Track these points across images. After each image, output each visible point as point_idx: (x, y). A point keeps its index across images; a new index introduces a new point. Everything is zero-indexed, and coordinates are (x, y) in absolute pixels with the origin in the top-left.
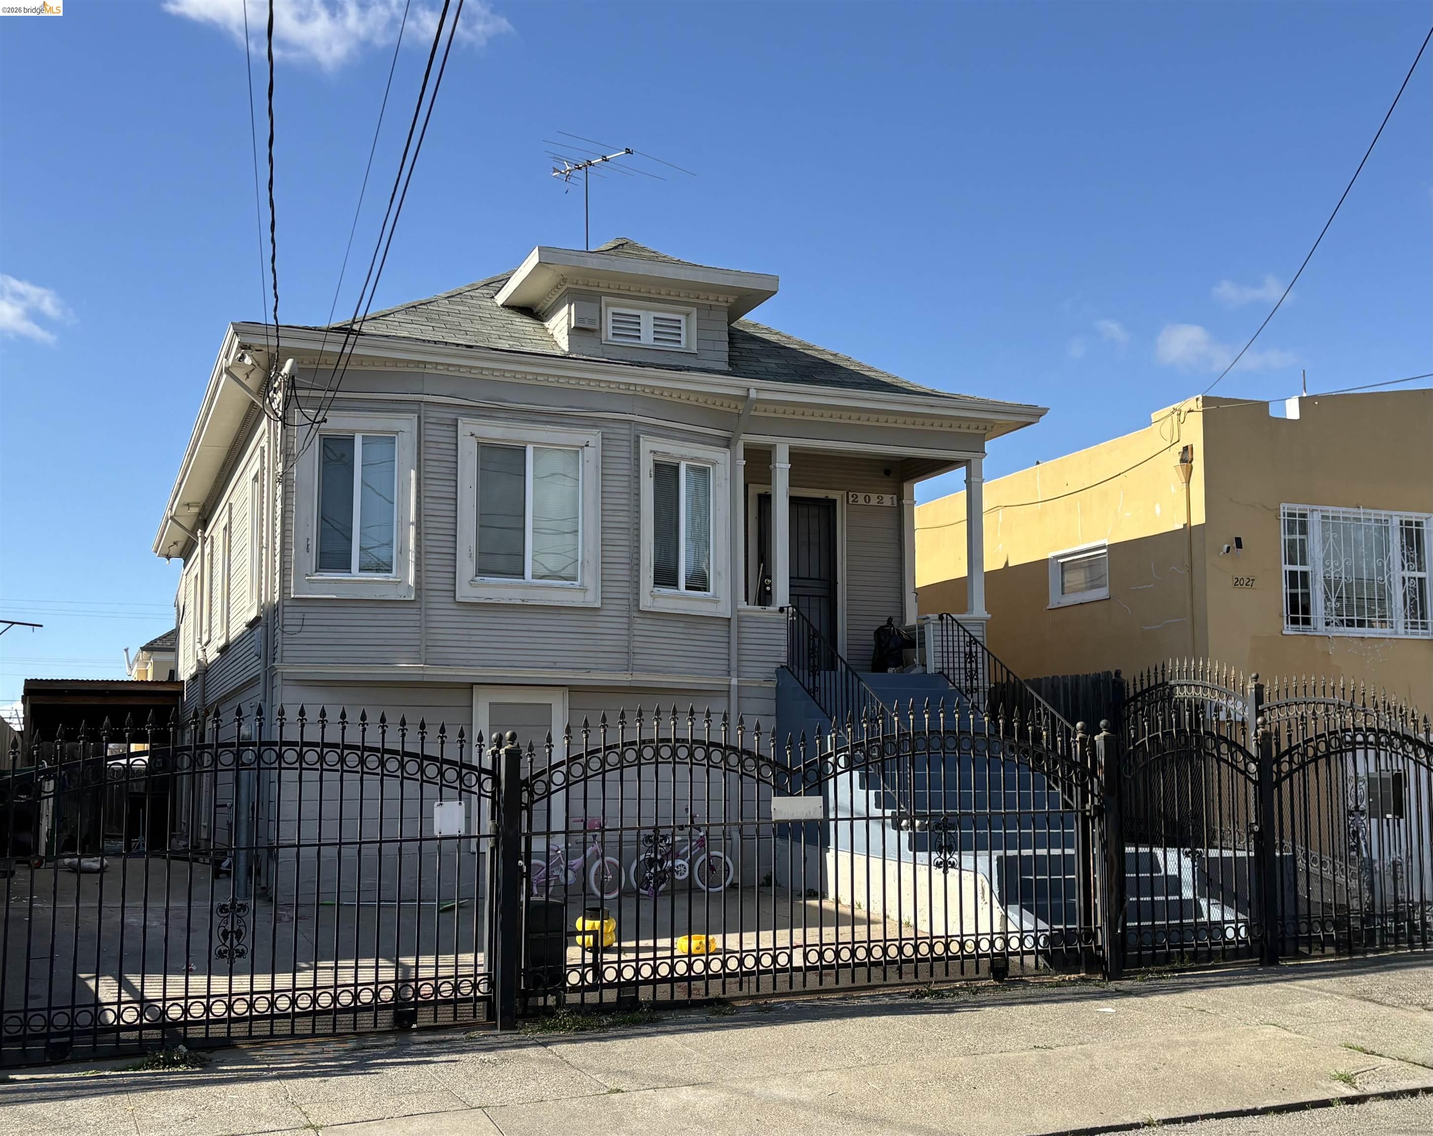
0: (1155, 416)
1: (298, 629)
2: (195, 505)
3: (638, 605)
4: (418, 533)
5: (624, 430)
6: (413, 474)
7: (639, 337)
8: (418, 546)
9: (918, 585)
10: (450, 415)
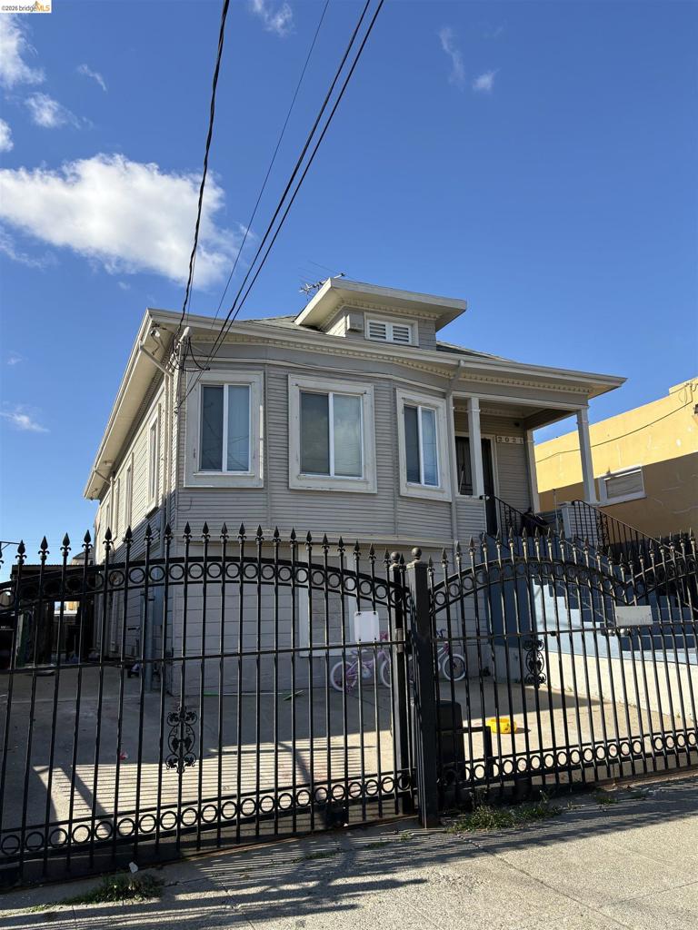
0: (671, 390)
1: (188, 508)
2: (110, 461)
3: (399, 493)
4: (265, 446)
5: (386, 385)
6: (261, 408)
7: (385, 338)
8: (265, 454)
9: (540, 491)
10: (282, 372)
